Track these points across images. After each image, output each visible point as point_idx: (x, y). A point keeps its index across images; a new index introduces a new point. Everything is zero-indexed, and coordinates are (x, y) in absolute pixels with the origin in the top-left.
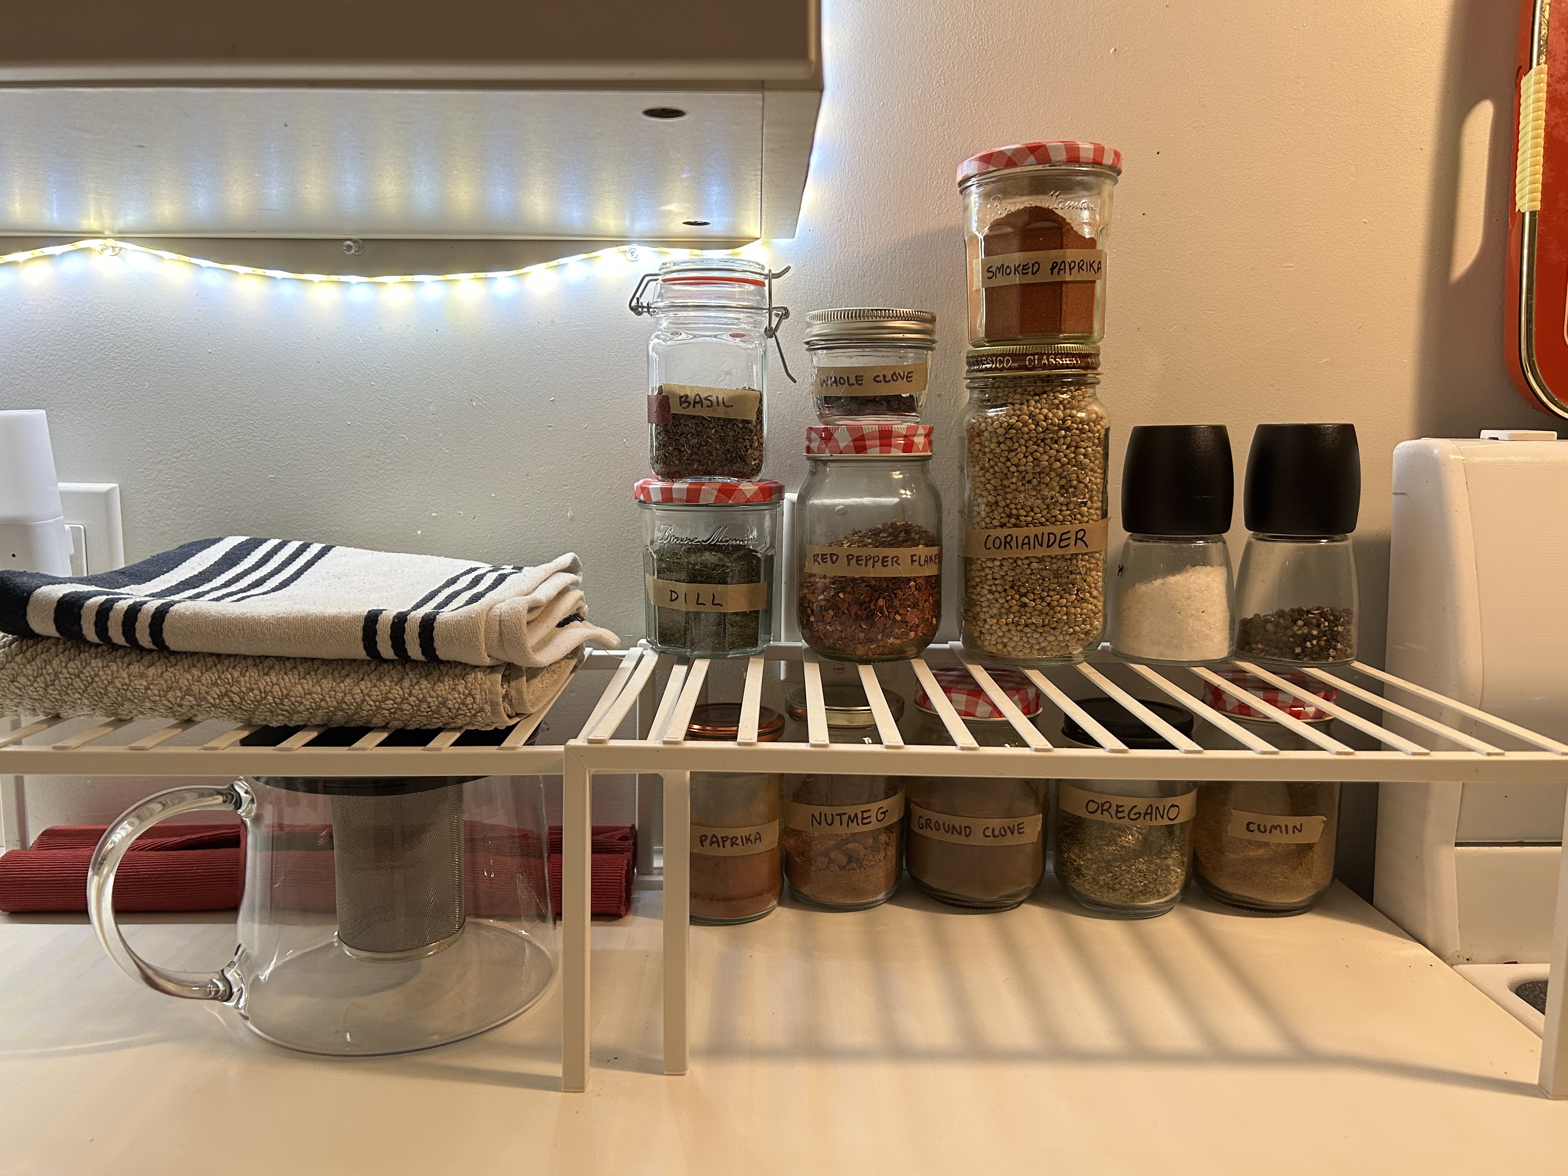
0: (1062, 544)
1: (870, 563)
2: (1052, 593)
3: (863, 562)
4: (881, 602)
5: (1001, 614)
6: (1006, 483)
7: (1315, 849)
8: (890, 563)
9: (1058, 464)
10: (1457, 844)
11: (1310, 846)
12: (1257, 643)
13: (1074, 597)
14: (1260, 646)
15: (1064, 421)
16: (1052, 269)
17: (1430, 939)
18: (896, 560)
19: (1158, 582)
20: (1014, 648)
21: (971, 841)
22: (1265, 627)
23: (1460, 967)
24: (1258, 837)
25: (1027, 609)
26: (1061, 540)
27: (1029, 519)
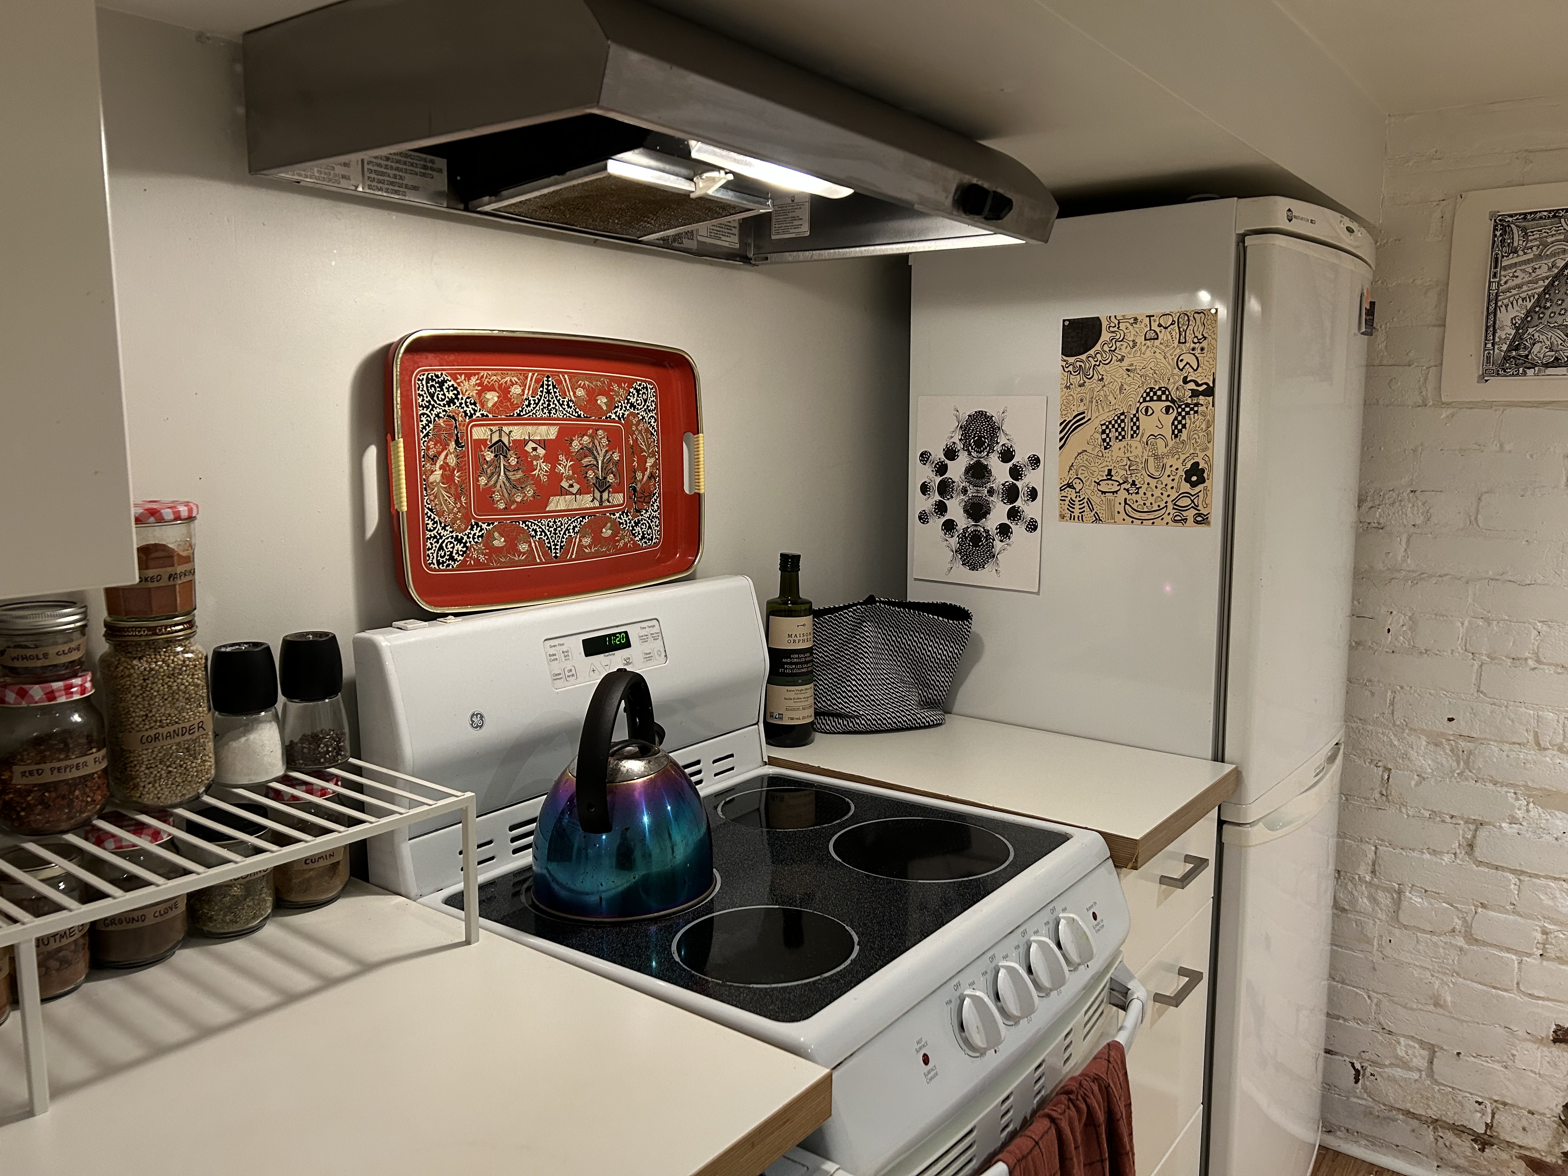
0: (191, 732)
1: (68, 770)
2: (187, 761)
3: (63, 770)
4: (77, 793)
5: (155, 781)
6: (152, 702)
7: (341, 863)
8: (81, 767)
9: (183, 687)
10: (410, 839)
11: (338, 863)
12: (298, 760)
13: (200, 760)
14: (301, 762)
15: (184, 661)
16: (169, 578)
17: (403, 893)
18: (85, 764)
19: (243, 740)
20: (165, 799)
21: (146, 923)
22: (302, 751)
23: (419, 900)
24: (312, 866)
25: (172, 774)
26: (190, 730)
27: (168, 721)
